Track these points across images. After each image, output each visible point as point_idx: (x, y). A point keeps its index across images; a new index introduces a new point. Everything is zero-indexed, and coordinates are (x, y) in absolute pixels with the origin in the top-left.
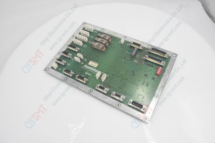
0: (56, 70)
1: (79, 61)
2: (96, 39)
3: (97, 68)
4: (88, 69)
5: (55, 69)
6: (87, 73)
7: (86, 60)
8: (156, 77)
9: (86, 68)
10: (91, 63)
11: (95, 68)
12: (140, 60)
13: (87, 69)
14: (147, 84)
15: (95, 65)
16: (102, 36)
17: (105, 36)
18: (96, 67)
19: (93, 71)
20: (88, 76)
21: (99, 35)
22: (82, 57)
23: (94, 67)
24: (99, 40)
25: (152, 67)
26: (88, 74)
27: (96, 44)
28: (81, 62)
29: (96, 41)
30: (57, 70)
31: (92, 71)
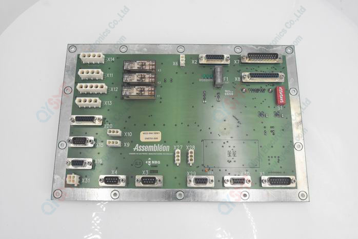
0: (78, 186)
1: (118, 143)
2: (128, 78)
3: (164, 142)
4: (148, 152)
5: (76, 185)
6: (150, 162)
7: (130, 134)
8: (279, 108)
9: (141, 152)
10: (144, 136)
11: (160, 143)
12: (234, 86)
13: (144, 152)
14: (272, 129)
15: (157, 136)
16: (136, 66)
17: (142, 65)
18: (159, 140)
19: (159, 152)
20: (155, 166)
21: (127, 66)
22: (120, 133)
23: (157, 143)
24: (135, 78)
25: (263, 91)
26: (153, 162)
27: (134, 91)
28: (122, 144)
29: (130, 85)
30: (81, 185)
31: (157, 152)
